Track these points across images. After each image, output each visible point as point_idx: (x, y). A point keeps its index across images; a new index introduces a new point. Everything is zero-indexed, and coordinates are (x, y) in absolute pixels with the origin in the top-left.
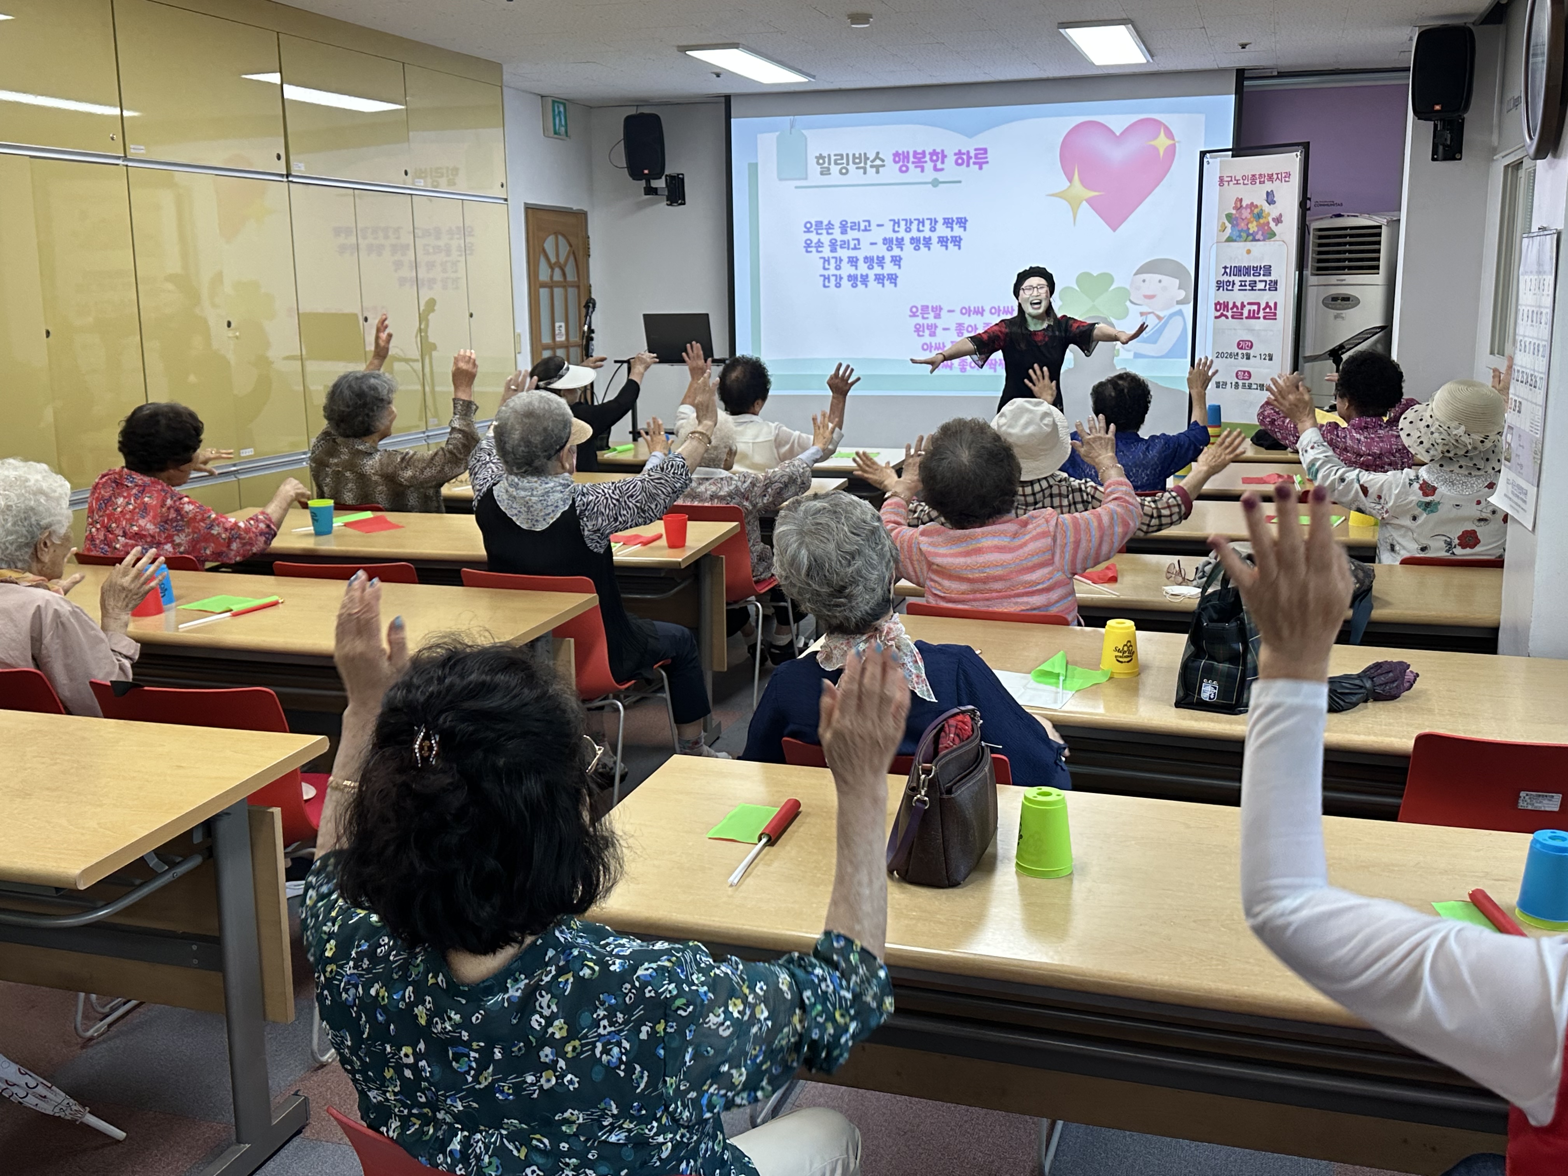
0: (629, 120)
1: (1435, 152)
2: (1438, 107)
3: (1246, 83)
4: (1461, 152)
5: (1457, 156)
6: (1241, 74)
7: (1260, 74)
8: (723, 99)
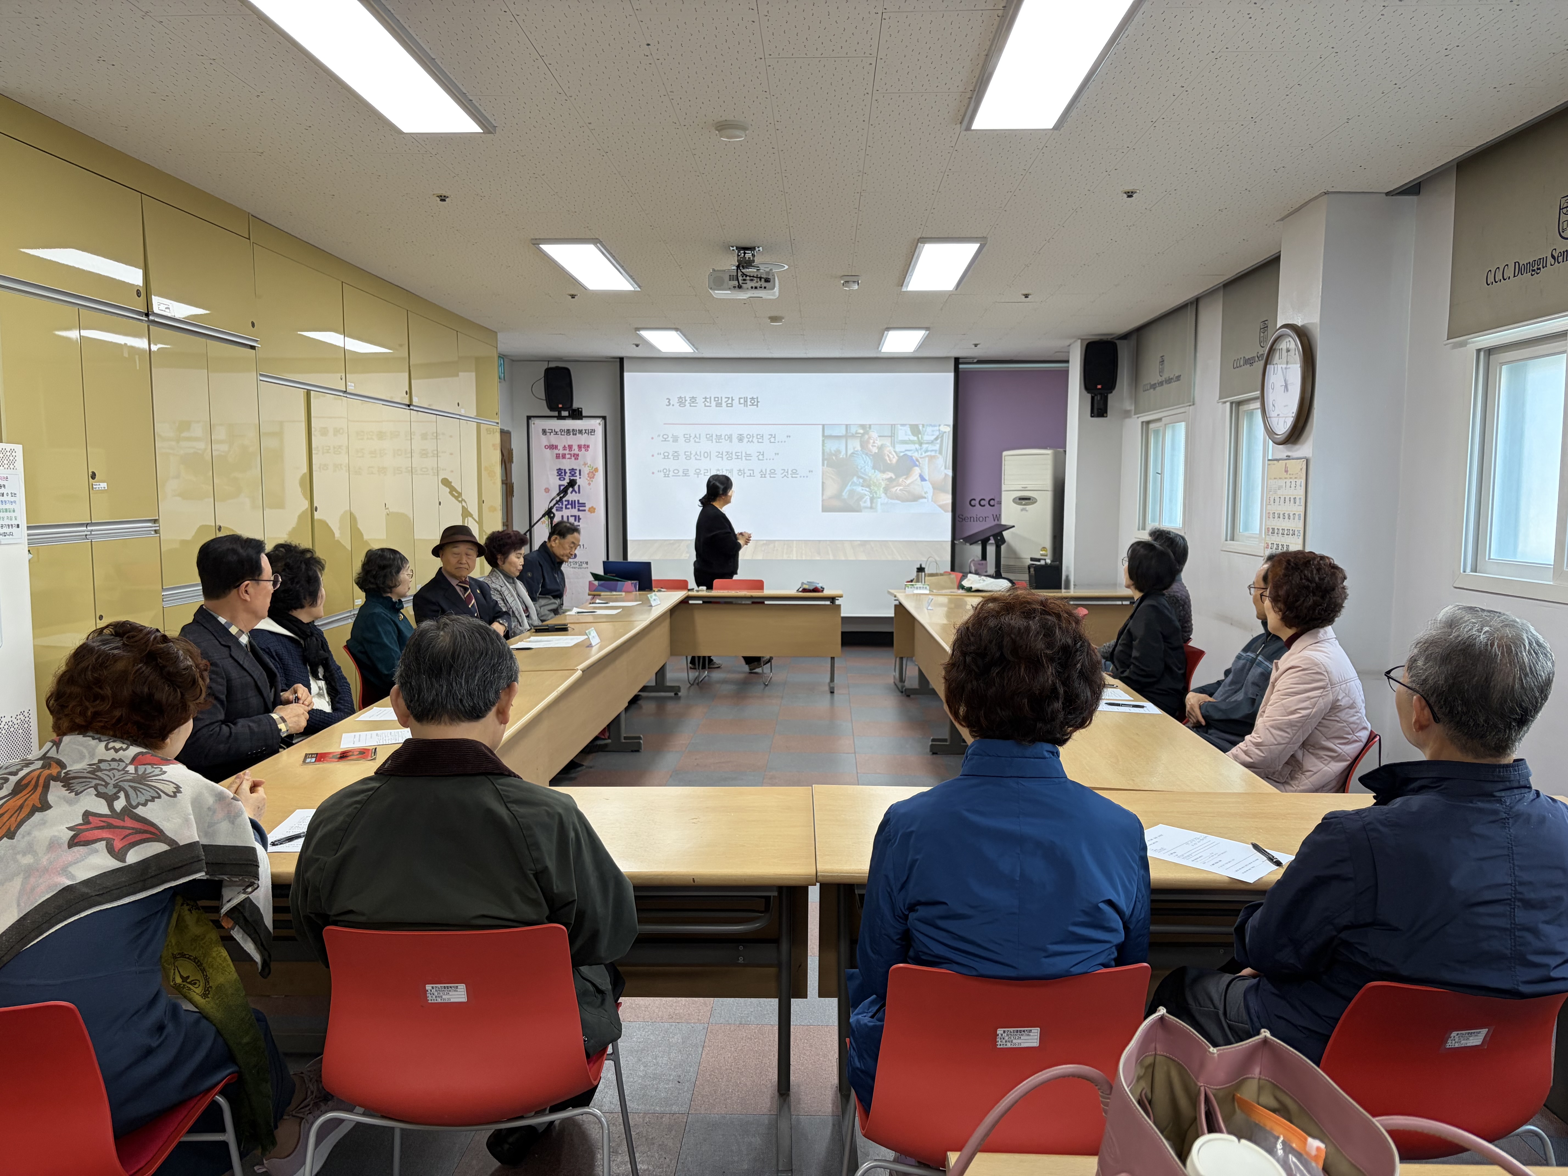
0: (548, 371)
1: (1092, 412)
2: (1099, 387)
3: (961, 366)
4: (1106, 413)
5: (1105, 415)
6: (957, 361)
7: (969, 361)
8: (618, 360)
